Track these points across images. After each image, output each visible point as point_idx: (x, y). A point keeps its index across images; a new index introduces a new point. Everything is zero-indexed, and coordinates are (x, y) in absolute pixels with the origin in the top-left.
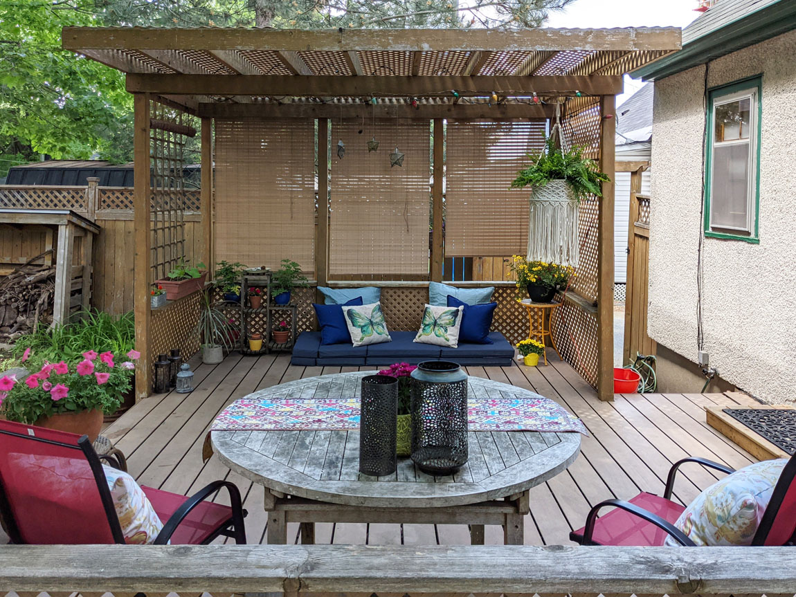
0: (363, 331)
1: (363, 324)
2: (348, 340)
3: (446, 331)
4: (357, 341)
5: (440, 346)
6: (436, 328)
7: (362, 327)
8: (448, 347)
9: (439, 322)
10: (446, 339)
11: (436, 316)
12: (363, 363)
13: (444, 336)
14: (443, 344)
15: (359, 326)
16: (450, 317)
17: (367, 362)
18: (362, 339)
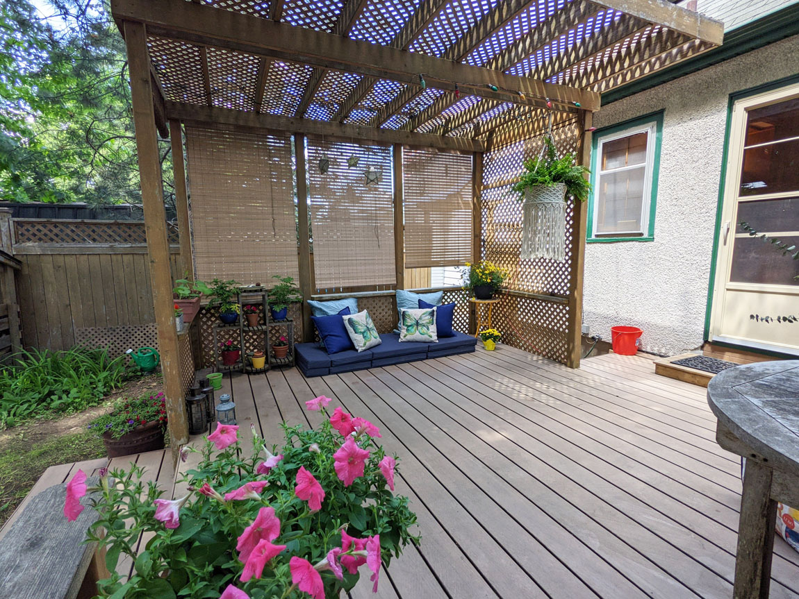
0: (364, 337)
1: (363, 331)
2: (351, 346)
3: (428, 329)
4: (361, 347)
5: (425, 342)
6: (419, 328)
7: (363, 333)
8: (431, 342)
9: (420, 322)
10: (429, 336)
11: (417, 318)
12: (369, 366)
13: (427, 334)
14: (427, 341)
15: (361, 332)
16: (429, 317)
17: (373, 365)
18: (365, 344)
